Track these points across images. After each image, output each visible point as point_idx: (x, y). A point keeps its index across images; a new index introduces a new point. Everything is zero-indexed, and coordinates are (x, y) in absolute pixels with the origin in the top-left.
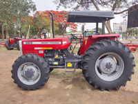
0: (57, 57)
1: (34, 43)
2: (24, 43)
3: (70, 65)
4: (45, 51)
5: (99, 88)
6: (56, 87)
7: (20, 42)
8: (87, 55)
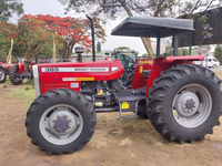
0: (101, 93)
1: (61, 70)
2: (44, 70)
3: (125, 106)
4: (81, 83)
5: (178, 141)
6: (104, 144)
7: (35, 67)
8: (161, 89)
